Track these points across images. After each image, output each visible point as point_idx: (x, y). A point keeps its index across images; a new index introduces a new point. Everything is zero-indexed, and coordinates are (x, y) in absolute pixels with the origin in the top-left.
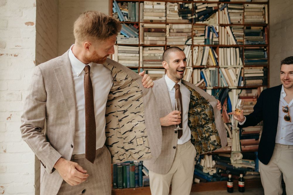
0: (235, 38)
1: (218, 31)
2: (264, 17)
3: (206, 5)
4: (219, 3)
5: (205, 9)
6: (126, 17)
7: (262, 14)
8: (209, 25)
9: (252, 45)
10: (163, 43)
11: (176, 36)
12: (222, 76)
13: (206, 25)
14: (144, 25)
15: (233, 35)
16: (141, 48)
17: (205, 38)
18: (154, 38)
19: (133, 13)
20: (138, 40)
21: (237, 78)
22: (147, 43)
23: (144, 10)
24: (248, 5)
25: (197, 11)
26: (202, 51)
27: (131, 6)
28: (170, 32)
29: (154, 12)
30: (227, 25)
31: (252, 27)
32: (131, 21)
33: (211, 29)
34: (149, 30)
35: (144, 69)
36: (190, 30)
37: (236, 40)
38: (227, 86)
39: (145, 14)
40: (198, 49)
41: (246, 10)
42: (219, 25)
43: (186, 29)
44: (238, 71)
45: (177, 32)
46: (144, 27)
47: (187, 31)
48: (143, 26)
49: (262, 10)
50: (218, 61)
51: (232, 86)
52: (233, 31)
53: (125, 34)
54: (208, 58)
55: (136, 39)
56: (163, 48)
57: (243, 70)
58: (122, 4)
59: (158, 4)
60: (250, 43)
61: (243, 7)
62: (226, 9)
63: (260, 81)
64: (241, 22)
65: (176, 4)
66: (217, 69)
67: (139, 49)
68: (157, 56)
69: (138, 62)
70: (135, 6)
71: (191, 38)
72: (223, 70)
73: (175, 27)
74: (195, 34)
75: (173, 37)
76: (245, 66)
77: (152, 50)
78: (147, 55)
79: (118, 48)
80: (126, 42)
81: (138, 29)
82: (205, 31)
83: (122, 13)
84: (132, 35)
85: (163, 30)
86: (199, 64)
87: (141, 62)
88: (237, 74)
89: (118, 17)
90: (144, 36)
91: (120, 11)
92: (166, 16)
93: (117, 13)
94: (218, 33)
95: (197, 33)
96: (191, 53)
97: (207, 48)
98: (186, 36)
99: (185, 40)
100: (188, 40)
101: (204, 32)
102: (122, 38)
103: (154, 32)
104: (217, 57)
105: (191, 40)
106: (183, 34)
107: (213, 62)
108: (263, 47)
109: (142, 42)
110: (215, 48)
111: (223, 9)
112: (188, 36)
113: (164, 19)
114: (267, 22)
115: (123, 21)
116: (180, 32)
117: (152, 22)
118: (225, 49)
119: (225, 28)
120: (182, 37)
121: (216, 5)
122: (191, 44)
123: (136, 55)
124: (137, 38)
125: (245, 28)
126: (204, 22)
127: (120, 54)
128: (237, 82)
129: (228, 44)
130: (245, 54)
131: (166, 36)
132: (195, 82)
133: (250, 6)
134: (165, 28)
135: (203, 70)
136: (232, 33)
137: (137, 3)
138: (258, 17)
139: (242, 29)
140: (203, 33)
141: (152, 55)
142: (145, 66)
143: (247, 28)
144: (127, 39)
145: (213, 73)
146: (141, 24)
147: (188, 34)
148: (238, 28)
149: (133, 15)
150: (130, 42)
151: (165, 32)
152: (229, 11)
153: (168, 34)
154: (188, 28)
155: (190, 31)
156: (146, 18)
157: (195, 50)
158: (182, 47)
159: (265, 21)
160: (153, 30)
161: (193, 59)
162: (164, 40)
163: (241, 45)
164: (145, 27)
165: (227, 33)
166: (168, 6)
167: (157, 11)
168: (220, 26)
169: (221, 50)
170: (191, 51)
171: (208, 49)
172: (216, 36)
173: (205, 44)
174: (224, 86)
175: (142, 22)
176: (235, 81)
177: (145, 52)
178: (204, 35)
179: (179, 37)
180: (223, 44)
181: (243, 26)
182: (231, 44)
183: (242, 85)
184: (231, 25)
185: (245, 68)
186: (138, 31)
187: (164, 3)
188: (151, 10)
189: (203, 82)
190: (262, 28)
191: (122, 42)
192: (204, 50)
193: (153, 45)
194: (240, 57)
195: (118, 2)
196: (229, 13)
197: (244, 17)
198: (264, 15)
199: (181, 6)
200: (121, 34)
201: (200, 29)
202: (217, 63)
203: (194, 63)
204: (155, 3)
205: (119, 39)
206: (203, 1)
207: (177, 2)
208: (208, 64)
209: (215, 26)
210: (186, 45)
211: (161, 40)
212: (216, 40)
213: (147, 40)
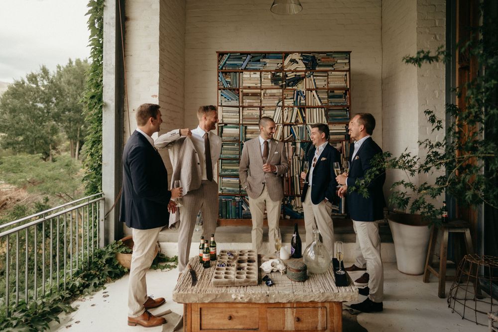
0: (320, 100)
1: (305, 95)
2: (346, 83)
3: (295, 73)
4: (305, 72)
5: (294, 76)
6: (229, 85)
7: (344, 80)
8: (297, 90)
9: (335, 106)
11: (269, 99)
12: (309, 132)
13: (295, 90)
14: (243, 90)
15: (319, 98)
16: (241, 108)
17: (294, 100)
18: (251, 101)
19: (234, 81)
20: (238, 103)
22: (245, 105)
23: (243, 79)
24: (331, 73)
25: (287, 78)
27: (233, 76)
28: (264, 96)
29: (251, 80)
30: (313, 90)
31: (335, 91)
32: (233, 87)
33: (299, 93)
34: (247, 95)
35: (244, 125)
37: (321, 102)
39: (244, 81)
40: (288, 109)
41: (329, 77)
43: (277, 93)
45: (270, 96)
47: (279, 94)
48: (242, 92)
49: (344, 77)
50: (305, 119)
52: (318, 94)
53: (228, 97)
54: (297, 116)
56: (259, 108)
58: (226, 74)
59: (254, 73)
60: (333, 104)
61: (327, 75)
62: (312, 76)
63: (343, 137)
64: (326, 87)
65: (270, 73)
66: (305, 126)
67: (239, 109)
68: (254, 115)
69: (238, 120)
70: (236, 76)
71: (282, 100)
73: (268, 91)
74: (285, 97)
75: (267, 100)
77: (250, 110)
78: (246, 114)
79: (223, 109)
80: (229, 104)
81: (239, 93)
82: (294, 93)
83: (226, 81)
84: (234, 99)
85: (259, 94)
86: (288, 122)
87: (241, 120)
89: (223, 84)
91: (224, 79)
92: (261, 83)
93: (222, 82)
94: (305, 96)
95: (287, 96)
96: (281, 113)
97: (296, 108)
98: (277, 99)
99: (277, 102)
100: (279, 102)
101: (293, 95)
102: (225, 101)
103: (251, 96)
104: (304, 115)
105: (282, 102)
106: (275, 97)
107: (301, 120)
108: (346, 108)
109: (241, 104)
110: (302, 108)
111: (310, 77)
112: (279, 99)
113: (259, 85)
114: (348, 87)
115: (227, 87)
116: (273, 95)
117: (249, 88)
118: (312, 109)
119: (311, 91)
120: (274, 100)
121: (303, 73)
122: (282, 105)
123: (236, 114)
124: (238, 101)
125: (329, 91)
126: (294, 87)
127: (224, 114)
129: (314, 105)
130: (329, 113)
132: (286, 136)
133: (333, 73)
134: (260, 92)
135: (292, 126)
136: (318, 96)
137: (238, 73)
138: (340, 82)
139: (326, 93)
141: (250, 114)
142: (244, 123)
143: (331, 92)
144: (229, 102)
145: (302, 129)
146: (240, 90)
147: (280, 97)
148: (323, 92)
149: (235, 83)
150: (232, 104)
151: (260, 96)
152: (315, 78)
153: (262, 98)
155: (281, 95)
156: (244, 85)
157: (285, 110)
158: (274, 108)
160: (250, 94)
161: (284, 117)
162: (259, 103)
163: (325, 106)
164: (244, 92)
165: (313, 96)
166: (262, 75)
167: (253, 79)
168: (307, 90)
169: (307, 110)
170: (282, 111)
172: (304, 98)
173: (294, 105)
175: (241, 88)
177: (244, 111)
178: (293, 98)
179: (272, 100)
180: (310, 105)
181: (327, 90)
182: (317, 105)
184: (317, 89)
186: (238, 95)
187: (259, 73)
188: (249, 79)
189: (292, 136)
190: (344, 91)
191: (226, 104)
192: (293, 110)
193: (251, 106)
194: (325, 116)
195: (222, 73)
196: (314, 80)
197: (328, 83)
198: (346, 81)
199: (273, 75)
200: (225, 98)
201: (289, 93)
202: (304, 121)
203: (285, 120)
204: (252, 73)
205: (223, 102)
206: (292, 69)
207: (271, 71)
208: (297, 122)
209: (302, 90)
210: (278, 106)
211: (257, 103)
212: (303, 102)
213: (246, 102)
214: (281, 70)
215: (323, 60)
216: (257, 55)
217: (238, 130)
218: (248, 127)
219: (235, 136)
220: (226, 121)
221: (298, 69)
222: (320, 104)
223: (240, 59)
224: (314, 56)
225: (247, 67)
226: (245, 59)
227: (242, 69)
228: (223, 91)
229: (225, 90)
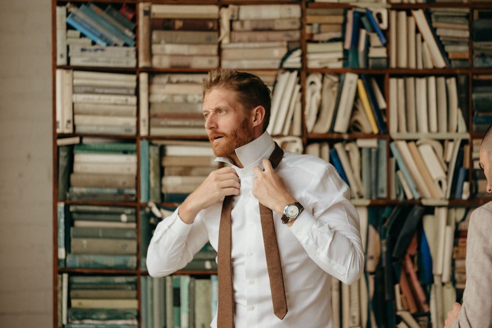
0: (441, 46)
1: (384, 26)
8: (356, 7)
10: (211, 62)
11: (250, 41)
12: (401, 166)
13: (347, 7)
14: (150, 8)
15: (437, 38)
16: (143, 77)
17: (343, 45)
18: (183, 49)
20: (133, 55)
21: (447, 173)
22: (160, 63)
26: (335, 89)
28: (231, 29)
30: (417, 6)
33: (364, 19)
34: (165, 25)
35: (154, 142)
36: (294, 23)
37: (445, 54)
38: (417, 196)
40: (322, 81)
42: (389, 6)
43: (281, 19)
44: (452, 150)
45: (256, 30)
46: (152, 16)
47: (286, 25)
48: (147, 13)
50: (385, 120)
51: (433, 197)
52: (435, 25)
53: (94, 34)
54: (355, 110)
55: (128, 52)
57: (467, 149)
66: (384, 143)
67: (138, 81)
68: (192, 104)
69: (132, 121)
71: (300, 48)
72: (403, 145)
73: (248, 13)
74: (312, 35)
75: (241, 45)
76: (473, 137)
77: (178, 82)
78: (163, 98)
79: (73, 79)
80: (97, 61)
81: (135, 19)
82: (344, 25)
84: (115, 39)
85: (211, 25)
86: (323, 128)
87: (144, 121)
88: (448, 159)
90: (150, 42)
94: (386, 33)
95: (319, 32)
96: (297, 95)
97: (351, 79)
98: (282, 41)
99: (279, 53)
100: (289, 53)
101: (340, 27)
102: (83, 50)
103: (183, 29)
104: (382, 104)
105: (298, 53)
106: (272, 35)
107: (369, 124)
109: (145, 60)
110: (376, 77)
112: (289, 42)
116: (263, 28)
118: (411, 81)
119: (409, 14)
120: (271, 44)
122: (299, 65)
123: (127, 100)
124: (132, 49)
125: (476, 13)
127: (79, 98)
128: (447, 187)
129: (420, 66)
130: (474, 96)
131: (220, 43)
134: (216, 17)
135: (338, 146)
136: (433, 30)
139: (465, 19)
140: (336, 31)
141: (178, 99)
142: (155, 132)
143: (482, 16)
144: (99, 52)
145: (373, 156)
146: (142, 6)
147: (290, 36)
148: (453, 17)
150: (109, 62)
151: (218, 29)
153: (224, 36)
154: (290, 18)
155: (297, 26)
157: (312, 83)
158: (268, 76)
160: (179, 24)
161: (306, 112)
162: (211, 55)
163: (460, 68)
164: (154, 14)
165: (417, 31)
168: (392, 9)
169: (395, 85)
170: (298, 87)
171: (351, 82)
172: (381, 40)
173: (345, 65)
174: (405, 196)
175: (144, 1)
176: (440, 183)
177: (155, 88)
178: (342, 40)
179: (262, 45)
180: (403, 64)
181: (467, 10)
182: (430, 65)
183: (465, 196)
184: (429, 6)
185: (475, 142)
186: (133, 26)
191: (85, 61)
192: (341, 84)
193: (181, 70)
194: (460, 105)
200: (82, 35)
201: (327, 19)
202: (383, 126)
203: (310, 124)
205: (75, 51)
208: (354, 128)
209: (375, 9)
210: (283, 69)
211: (204, 55)
212: (378, 52)
213: (163, 55)
217: (133, 158)
218: (173, 150)
219: (120, 181)
220: (85, 124)
222: (441, 63)
228: (73, 10)
229: (83, 7)
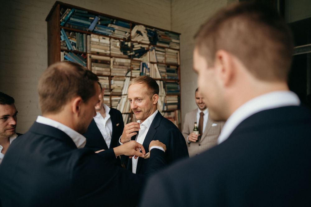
0: (160, 73)
1: (149, 67)
2: (177, 60)
3: (140, 45)
4: (149, 45)
5: (140, 48)
6: (74, 47)
8: (142, 61)
9: (171, 80)
10: (108, 73)
11: (118, 68)
13: (140, 61)
15: (159, 71)
17: (140, 71)
18: (100, 69)
19: (81, 43)
21: (162, 104)
23: (91, 42)
24: (168, 50)
25: (134, 49)
27: (79, 37)
28: (113, 64)
29: (100, 45)
30: (155, 63)
31: (170, 66)
32: (79, 51)
33: (144, 65)
34: (95, 61)
37: (161, 75)
39: (92, 46)
41: (166, 53)
42: (150, 62)
43: (126, 63)
44: (163, 98)
45: (120, 65)
46: (92, 58)
47: (127, 65)
48: (90, 57)
49: (176, 55)
56: (107, 78)
57: (166, 98)
58: (70, 33)
59: (103, 38)
60: (170, 78)
61: (164, 51)
62: (154, 50)
63: (176, 106)
64: (164, 62)
65: (118, 41)
70: (82, 37)
73: (118, 60)
74: (133, 68)
75: (116, 69)
76: (167, 95)
81: (86, 58)
82: (140, 66)
83: (71, 42)
85: (108, 63)
88: (162, 101)
89: (66, 46)
90: (91, 66)
91: (68, 39)
92: (110, 50)
93: (65, 42)
94: (149, 69)
95: (135, 67)
98: (125, 69)
99: (125, 72)
100: (128, 72)
101: (139, 66)
103: (101, 63)
105: (130, 72)
106: (124, 67)
108: (177, 82)
111: (152, 50)
112: (128, 69)
113: (109, 52)
115: (71, 50)
116: (121, 65)
117: (98, 54)
119: (154, 65)
120: (123, 69)
121: (147, 46)
122: (130, 76)
125: (166, 66)
126: (140, 59)
128: (162, 107)
130: (166, 86)
131: (110, 68)
133: (169, 50)
134: (110, 60)
136: (158, 69)
137: (84, 35)
138: (173, 59)
143: (168, 67)
146: (88, 55)
148: (162, 66)
149: (81, 45)
151: (110, 64)
152: (157, 52)
153: (112, 66)
154: (128, 63)
155: (129, 65)
156: (93, 50)
158: (123, 78)
159: (178, 63)
160: (99, 61)
162: (108, 71)
163: (164, 79)
165: (155, 69)
166: (111, 42)
167: (103, 45)
172: (148, 71)
175: (89, 53)
178: (140, 69)
179: (121, 69)
182: (158, 78)
183: (165, 110)
184: (158, 63)
186: (85, 61)
187: (108, 39)
188: (98, 43)
190: (176, 67)
193: (100, 75)
194: (164, 88)
195: (66, 30)
196: (156, 54)
197: (166, 58)
198: (177, 58)
199: (122, 44)
201: (136, 64)
204: (101, 37)
206: (139, 41)
207: (119, 39)
209: (147, 63)
210: (126, 76)
211: (106, 71)
212: (147, 74)
213: (95, 70)
214: (129, 39)
215: (162, 37)
216: (105, 18)
221: (143, 42)
222: (160, 77)
223: (87, 19)
224: (155, 32)
225: (95, 30)
226: (93, 20)
227: (89, 31)
228: (66, 53)
229: (70, 53)
